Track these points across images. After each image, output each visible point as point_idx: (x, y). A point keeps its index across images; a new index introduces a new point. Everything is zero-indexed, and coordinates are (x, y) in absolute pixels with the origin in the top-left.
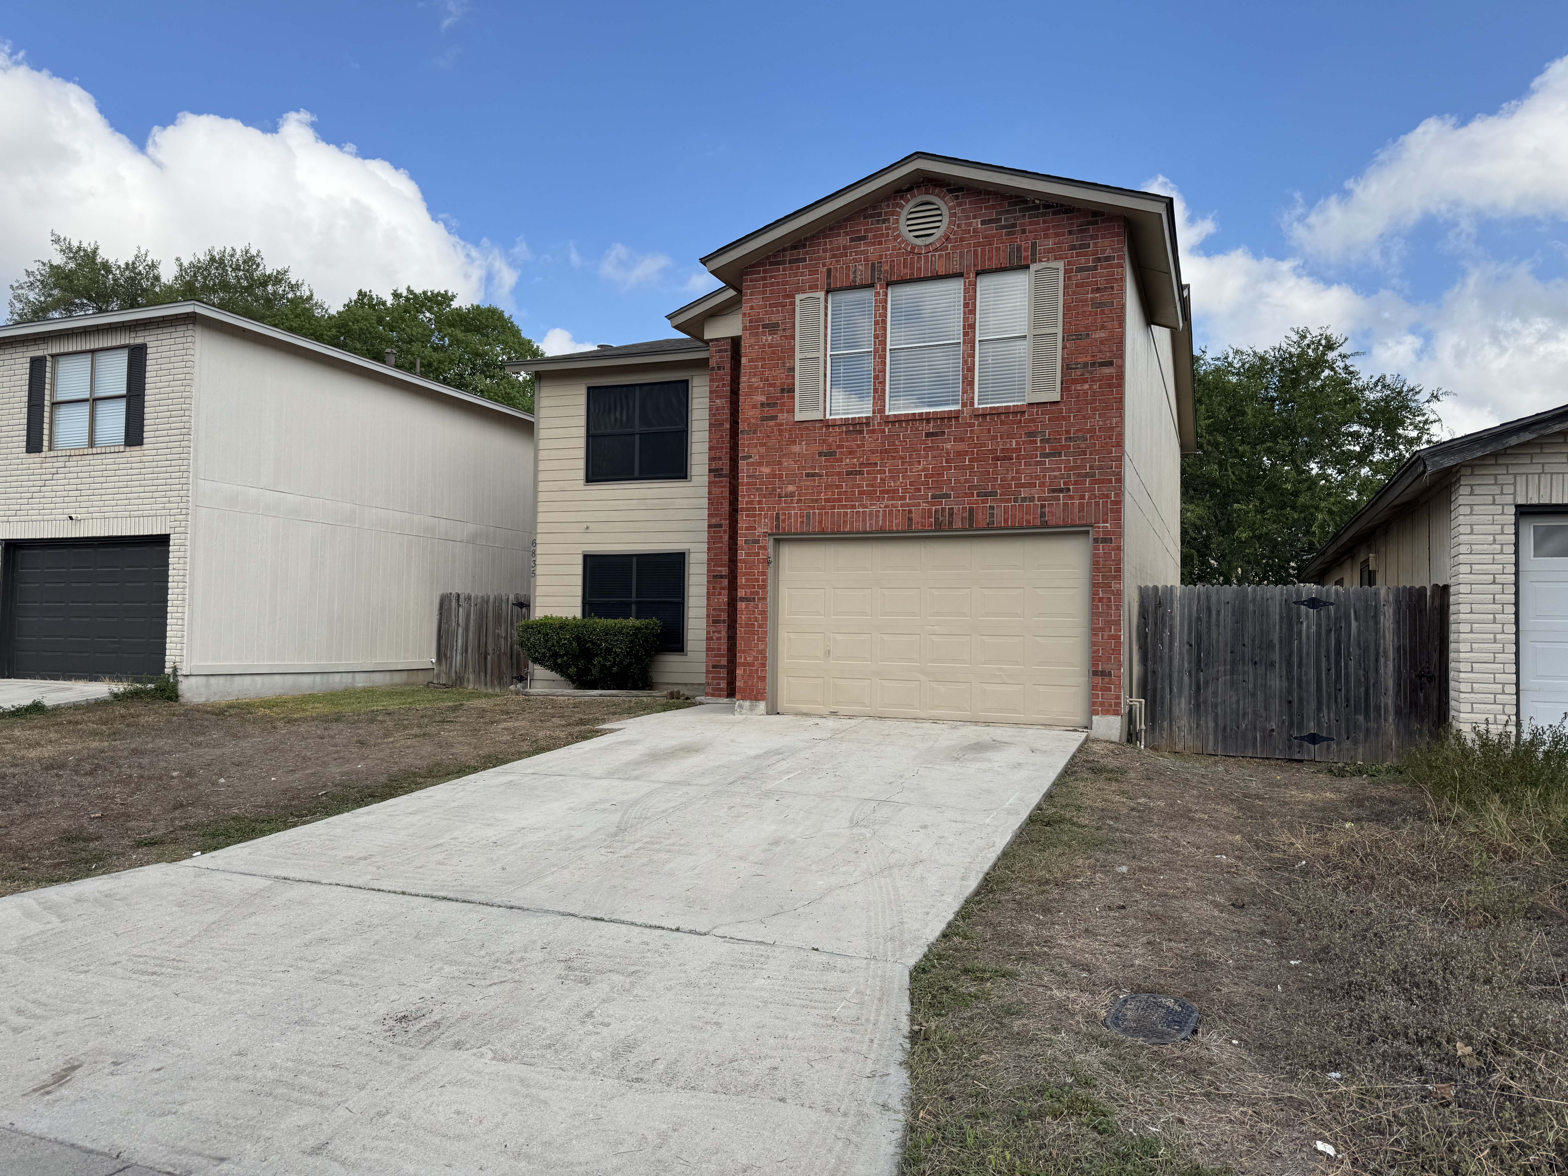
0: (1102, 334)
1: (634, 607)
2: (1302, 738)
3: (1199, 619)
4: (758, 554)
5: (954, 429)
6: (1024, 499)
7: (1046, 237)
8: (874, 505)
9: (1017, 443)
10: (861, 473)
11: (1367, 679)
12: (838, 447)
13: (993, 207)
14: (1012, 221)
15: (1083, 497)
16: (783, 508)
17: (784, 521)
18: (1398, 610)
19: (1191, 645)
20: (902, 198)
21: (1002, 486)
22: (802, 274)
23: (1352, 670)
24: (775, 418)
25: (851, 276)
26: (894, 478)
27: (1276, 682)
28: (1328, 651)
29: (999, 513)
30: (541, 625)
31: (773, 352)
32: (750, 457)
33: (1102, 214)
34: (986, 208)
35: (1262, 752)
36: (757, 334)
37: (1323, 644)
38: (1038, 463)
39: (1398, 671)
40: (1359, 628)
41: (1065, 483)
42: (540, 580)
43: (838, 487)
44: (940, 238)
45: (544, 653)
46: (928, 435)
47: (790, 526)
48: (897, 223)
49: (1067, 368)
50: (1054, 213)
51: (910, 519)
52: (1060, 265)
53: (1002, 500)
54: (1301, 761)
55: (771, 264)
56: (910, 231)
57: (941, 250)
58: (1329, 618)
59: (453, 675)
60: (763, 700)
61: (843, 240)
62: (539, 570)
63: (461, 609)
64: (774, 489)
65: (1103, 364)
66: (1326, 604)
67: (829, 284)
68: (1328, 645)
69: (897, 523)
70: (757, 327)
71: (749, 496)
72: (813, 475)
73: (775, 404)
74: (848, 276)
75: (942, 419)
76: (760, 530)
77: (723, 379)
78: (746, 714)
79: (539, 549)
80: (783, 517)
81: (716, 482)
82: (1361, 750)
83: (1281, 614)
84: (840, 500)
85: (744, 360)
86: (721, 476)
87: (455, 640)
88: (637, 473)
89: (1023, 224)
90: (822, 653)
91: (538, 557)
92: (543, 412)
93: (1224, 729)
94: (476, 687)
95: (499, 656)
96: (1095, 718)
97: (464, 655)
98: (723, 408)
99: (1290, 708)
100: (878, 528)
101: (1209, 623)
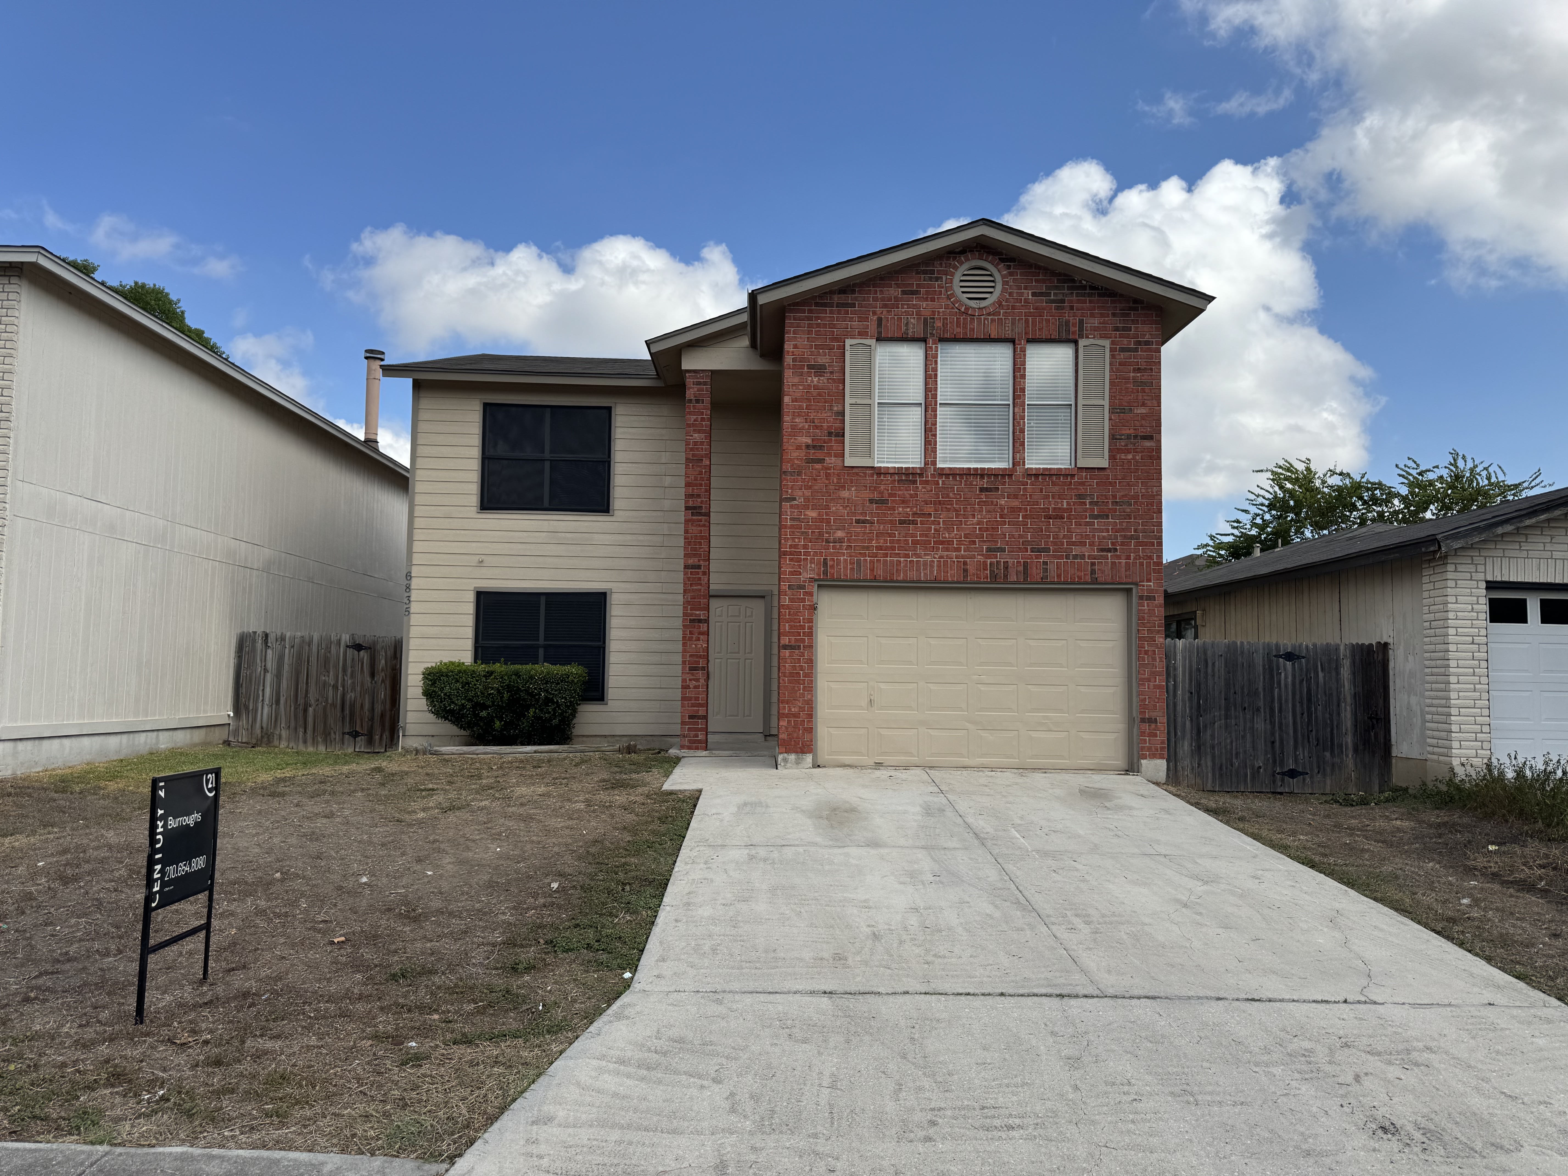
0: (1142, 410)
1: (541, 652)
2: (1283, 774)
3: (1199, 670)
4: (803, 600)
5: (1007, 487)
6: (1075, 557)
7: (1092, 315)
8: (928, 555)
9: (1068, 504)
10: (914, 522)
11: (1332, 721)
12: (890, 495)
13: (1044, 281)
14: (1060, 297)
15: (1128, 558)
16: (831, 554)
17: (832, 567)
18: (1353, 663)
19: (1191, 693)
20: (955, 259)
21: (1055, 544)
22: (851, 319)
23: (1320, 714)
24: (821, 461)
25: (904, 328)
26: (949, 530)
27: (1260, 725)
28: (1301, 698)
29: (1052, 568)
30: (460, 672)
31: (819, 395)
32: (795, 499)
33: (1142, 302)
34: (1036, 281)
35: (1252, 787)
36: (802, 374)
37: (1298, 692)
38: (1087, 524)
39: (1355, 714)
40: (1324, 677)
41: (1113, 544)
42: (414, 619)
43: (890, 535)
44: (994, 303)
45: (463, 705)
46: (982, 490)
47: (839, 572)
48: (951, 283)
49: (1113, 437)
50: (1100, 295)
51: (965, 571)
52: (1107, 343)
53: (1055, 557)
54: (1281, 793)
55: (817, 304)
56: (963, 292)
57: (993, 315)
58: (1301, 669)
59: (258, 731)
60: (810, 752)
61: (894, 292)
62: (414, 607)
63: (269, 652)
64: (821, 534)
65: (1144, 438)
66: (1299, 657)
67: (880, 333)
68: (1301, 693)
69: (953, 574)
70: (802, 367)
71: (793, 539)
72: (864, 522)
73: (821, 448)
74: (900, 327)
75: (996, 475)
76: (806, 575)
77: (702, 414)
78: (791, 768)
79: (415, 583)
80: (832, 563)
81: (693, 521)
82: (1328, 782)
83: (1264, 666)
84: (893, 548)
85: (786, 399)
86: (701, 514)
87: (261, 688)
88: (546, 504)
89: (1071, 301)
90: (864, 703)
91: (413, 592)
92: (422, 426)
93: (1221, 768)
94: (291, 746)
95: (325, 708)
96: (1143, 762)
97: (274, 706)
98: (702, 443)
99: (1273, 747)
100: (933, 578)
101: (1206, 673)
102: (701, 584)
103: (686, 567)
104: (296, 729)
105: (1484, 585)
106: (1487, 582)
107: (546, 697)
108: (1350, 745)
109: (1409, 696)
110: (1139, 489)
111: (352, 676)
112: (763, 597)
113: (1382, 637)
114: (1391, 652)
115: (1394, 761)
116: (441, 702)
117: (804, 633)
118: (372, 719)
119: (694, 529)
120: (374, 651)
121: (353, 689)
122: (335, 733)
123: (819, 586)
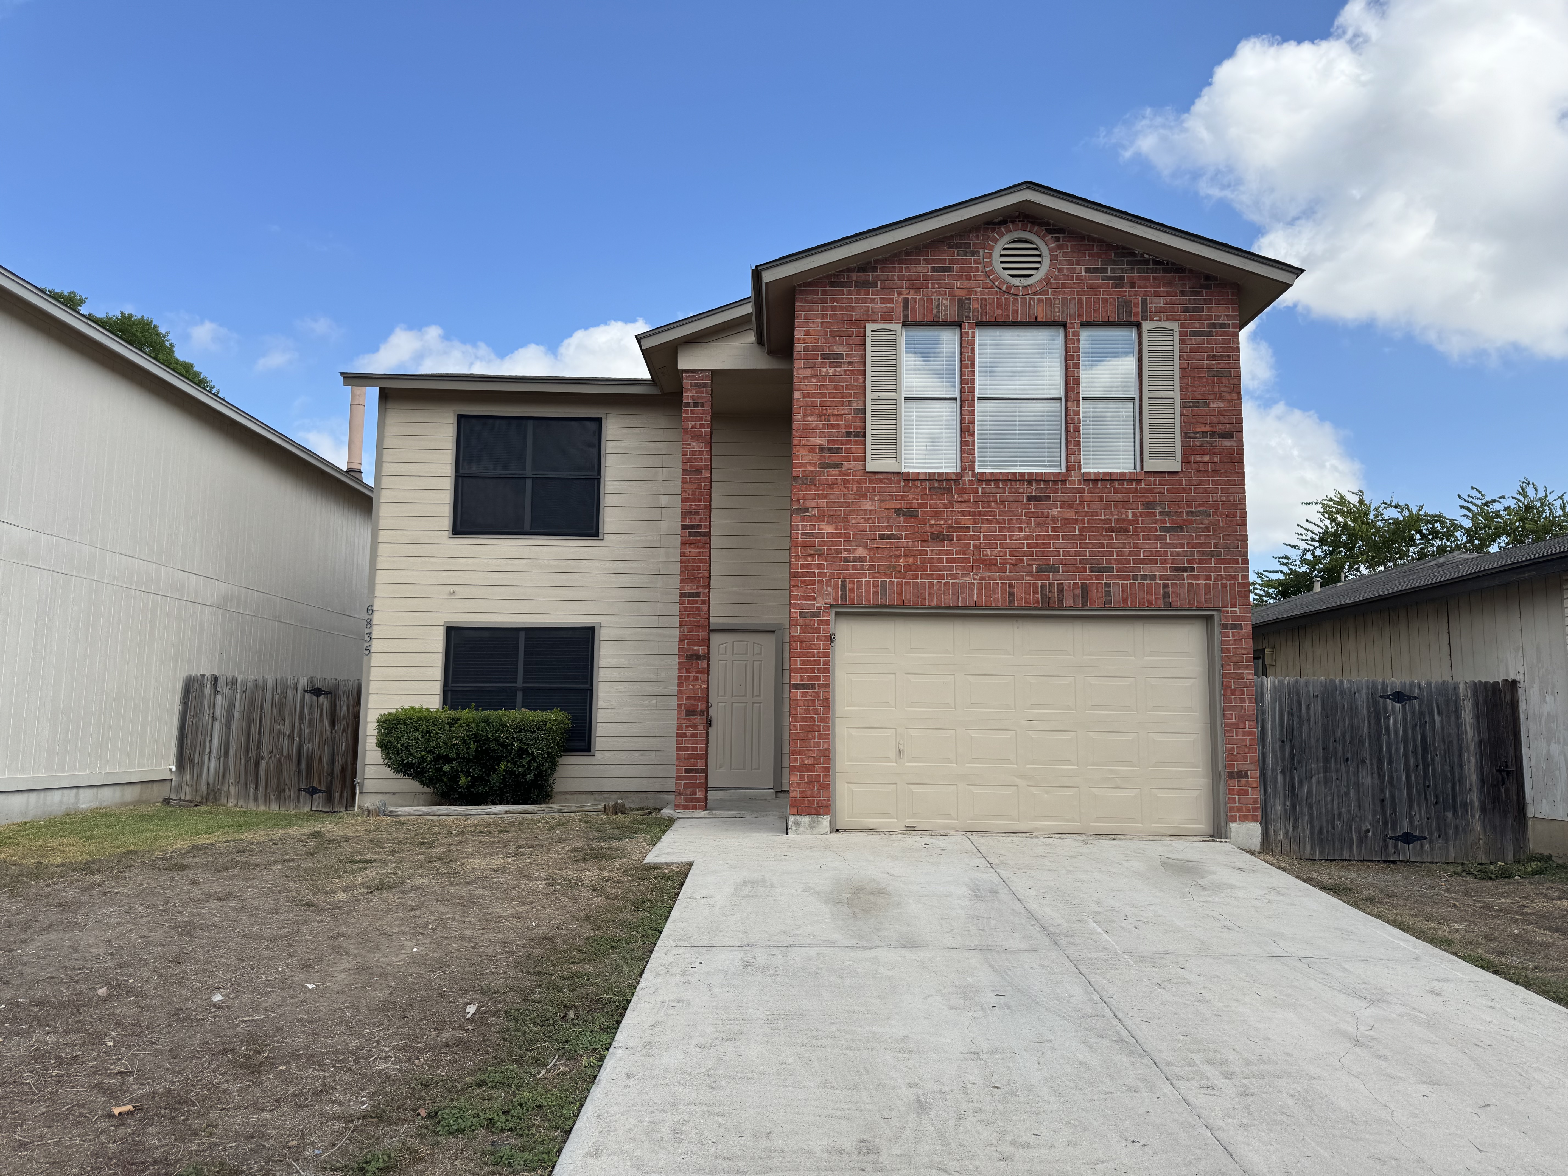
0: (1220, 404)
1: (519, 696)
2: (1397, 838)
3: (1291, 714)
4: (818, 630)
5: (1060, 495)
6: (1144, 577)
7: (1157, 295)
8: (966, 575)
9: (1134, 514)
10: (949, 537)
11: (1453, 774)
12: (921, 505)
13: (1099, 255)
14: (1119, 273)
15: (1208, 578)
16: (851, 575)
17: (852, 590)
18: (1476, 705)
19: (1283, 741)
20: (993, 230)
21: (1118, 562)
22: (873, 301)
23: (1438, 766)
24: (838, 466)
25: (934, 311)
26: (991, 546)
27: (1367, 779)
28: (1415, 746)
29: (1116, 591)
30: (420, 719)
31: (836, 388)
32: (807, 511)
33: (1215, 279)
34: (1090, 255)
35: (1359, 854)
36: (815, 365)
37: (1410, 740)
38: (1158, 538)
39: (1481, 767)
40: (1442, 722)
41: (1189, 562)
42: (375, 659)
43: (921, 552)
44: (1040, 281)
45: (422, 757)
46: (1030, 498)
47: (860, 596)
48: (990, 257)
49: (1186, 436)
50: (1165, 271)
51: (1012, 594)
52: (1175, 326)
53: (1119, 577)
54: (1394, 862)
55: (832, 284)
56: (1004, 269)
57: (1040, 294)
58: (1413, 712)
59: (204, 788)
60: (827, 814)
61: (922, 269)
62: (376, 646)
63: (219, 697)
64: (838, 552)
65: (1223, 436)
66: (1410, 698)
67: (906, 316)
68: (1414, 740)
69: (997, 598)
70: (815, 357)
71: (805, 558)
72: (889, 537)
73: (838, 450)
74: (929, 310)
75: (1046, 481)
76: (820, 601)
77: (701, 419)
78: (804, 833)
79: (377, 618)
80: (851, 586)
81: (691, 542)
82: (1452, 848)
83: (1368, 708)
84: (924, 568)
85: (797, 394)
86: (699, 534)
87: (208, 738)
88: (527, 527)
89: (1132, 278)
90: (892, 754)
91: (375, 628)
92: (388, 442)
93: (1321, 832)
94: (240, 804)
95: (279, 761)
96: (1232, 825)
97: (222, 759)
98: (701, 453)
99: (1383, 806)
100: (973, 604)
101: (1300, 717)
102: (699, 615)
103: (682, 595)
104: (246, 785)
107: (520, 748)
108: (1476, 804)
109: (1549, 745)
110: (1219, 496)
111: (310, 724)
112: (774, 631)
113: (1507, 673)
114: (1520, 691)
115: (1530, 823)
116: (398, 754)
117: (819, 669)
118: (331, 774)
119: (692, 552)
120: (336, 695)
121: (311, 740)
122: (290, 790)
123: (837, 614)
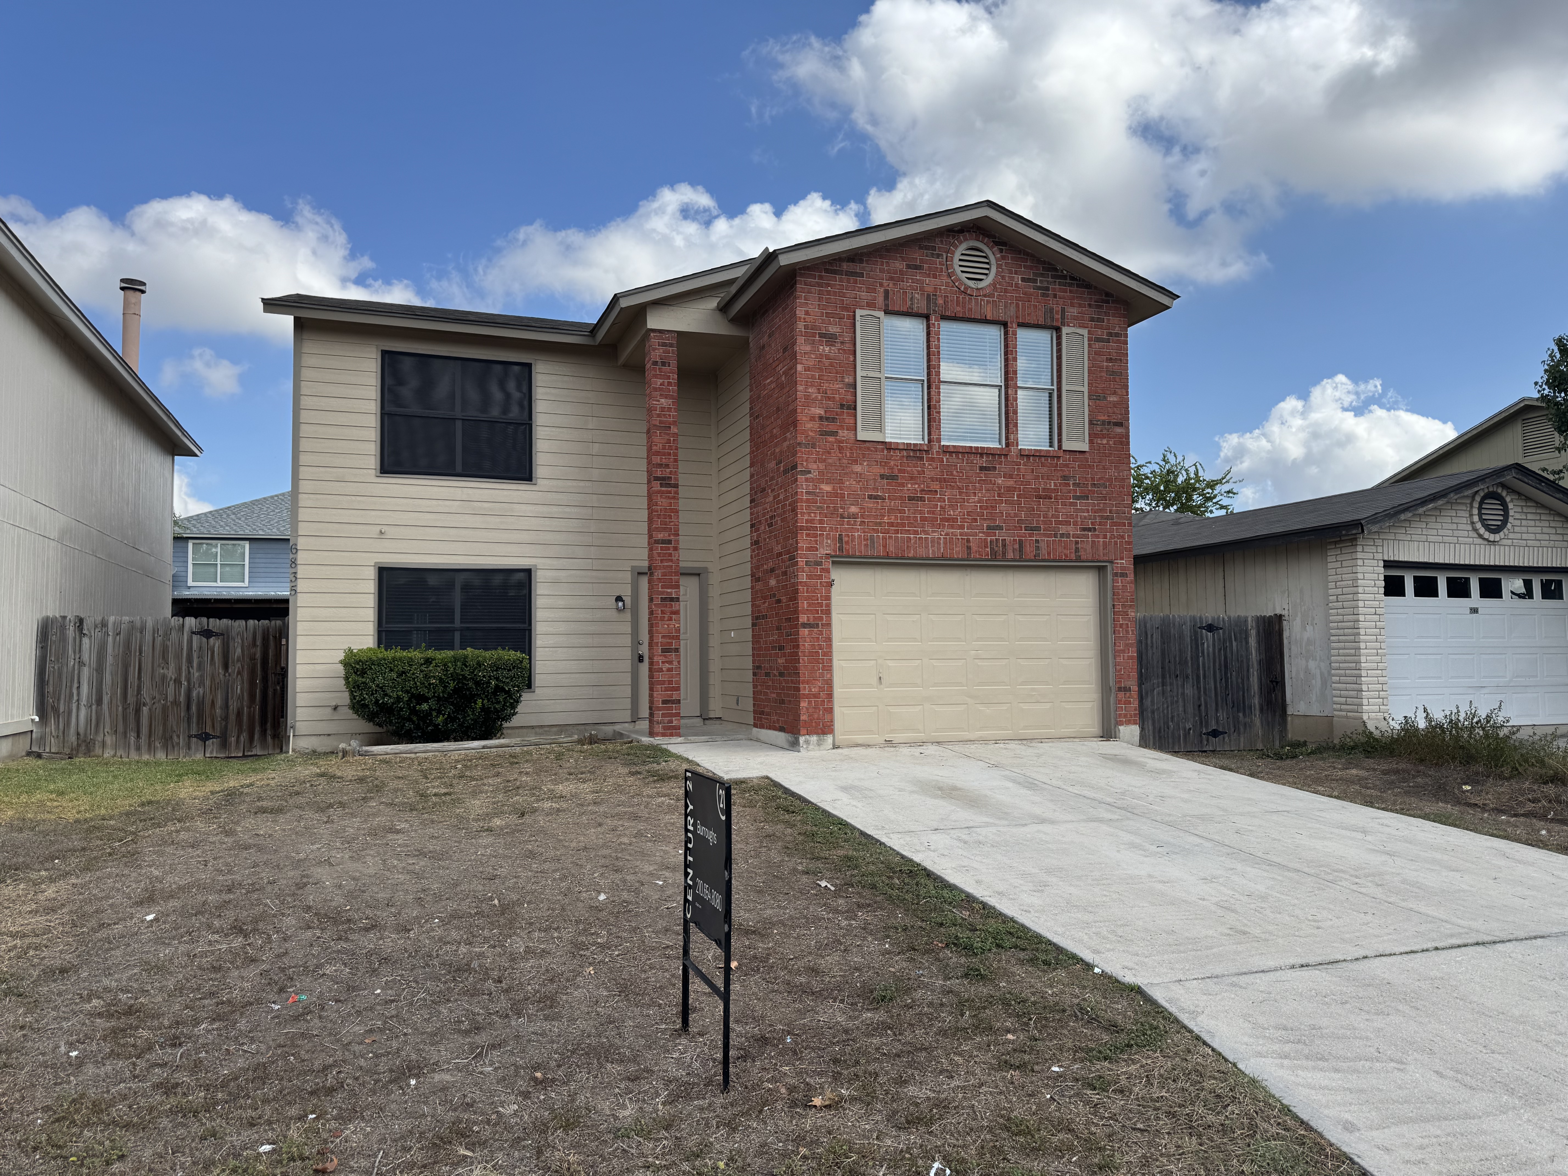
0: (1113, 399)
1: (457, 635)
2: (1208, 734)
4: (820, 577)
5: (1003, 467)
6: (1062, 535)
7: (1072, 305)
8: (935, 532)
9: (1055, 485)
10: (922, 499)
11: (1243, 684)
13: (1031, 268)
14: (1045, 285)
15: (1106, 537)
16: (846, 530)
17: (847, 543)
18: (1258, 633)
20: (954, 237)
21: (1045, 522)
22: (860, 289)
23: (1234, 679)
24: (834, 434)
25: (909, 303)
26: (954, 507)
27: (1189, 691)
28: (1220, 665)
29: (1043, 545)
31: (831, 365)
32: (810, 472)
33: (1112, 296)
34: (1025, 267)
35: (1184, 747)
36: (813, 342)
37: (1217, 660)
38: (1071, 504)
39: (1260, 679)
40: (1237, 646)
41: (1092, 524)
42: (302, 600)
43: (901, 511)
44: (989, 285)
45: (397, 697)
46: (981, 468)
47: (854, 548)
48: (952, 261)
49: (1091, 423)
50: (1078, 286)
51: (969, 548)
52: (1085, 332)
53: (1045, 535)
54: (1205, 751)
55: (827, 271)
56: (962, 272)
57: (989, 296)
58: (1219, 639)
59: (73, 738)
60: (830, 733)
61: (899, 265)
62: (302, 586)
63: (86, 641)
64: (835, 509)
65: (1115, 424)
66: (1218, 629)
67: (887, 305)
68: (1220, 660)
69: (958, 551)
70: (813, 335)
71: (809, 514)
72: (876, 497)
73: (834, 420)
74: (904, 300)
75: (994, 455)
76: (823, 551)
77: (669, 377)
78: (813, 750)
79: (302, 557)
80: (847, 539)
81: (663, 492)
82: (1242, 739)
83: (1191, 637)
84: (903, 525)
85: (799, 367)
86: (669, 485)
87: (76, 685)
88: (459, 468)
89: (1054, 290)
90: (875, 680)
91: (299, 567)
92: (306, 373)
93: (1160, 731)
94: (118, 754)
95: (164, 707)
96: (1121, 728)
97: (94, 707)
98: (669, 409)
99: (1200, 710)
100: (940, 555)
101: (1147, 644)
102: (671, 561)
104: (125, 734)
105: (1381, 564)
106: (1384, 561)
107: (497, 686)
108: (1257, 706)
109: (1307, 661)
110: (1112, 473)
111: (200, 667)
112: (699, 575)
113: (1275, 609)
114: (1285, 623)
115: (1289, 719)
117: (822, 610)
118: (226, 718)
119: (662, 502)
120: (228, 636)
121: (202, 683)
122: (178, 736)
123: (833, 562)
